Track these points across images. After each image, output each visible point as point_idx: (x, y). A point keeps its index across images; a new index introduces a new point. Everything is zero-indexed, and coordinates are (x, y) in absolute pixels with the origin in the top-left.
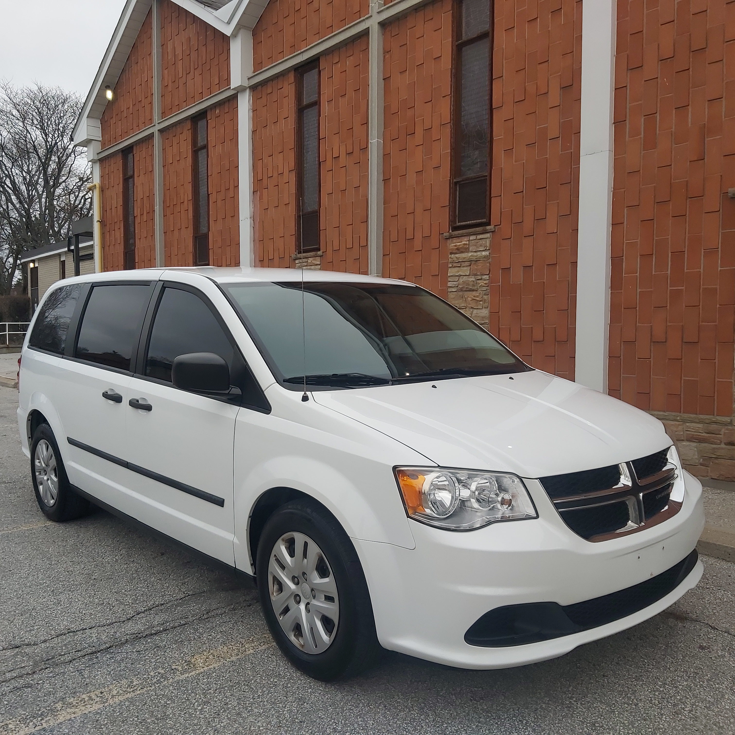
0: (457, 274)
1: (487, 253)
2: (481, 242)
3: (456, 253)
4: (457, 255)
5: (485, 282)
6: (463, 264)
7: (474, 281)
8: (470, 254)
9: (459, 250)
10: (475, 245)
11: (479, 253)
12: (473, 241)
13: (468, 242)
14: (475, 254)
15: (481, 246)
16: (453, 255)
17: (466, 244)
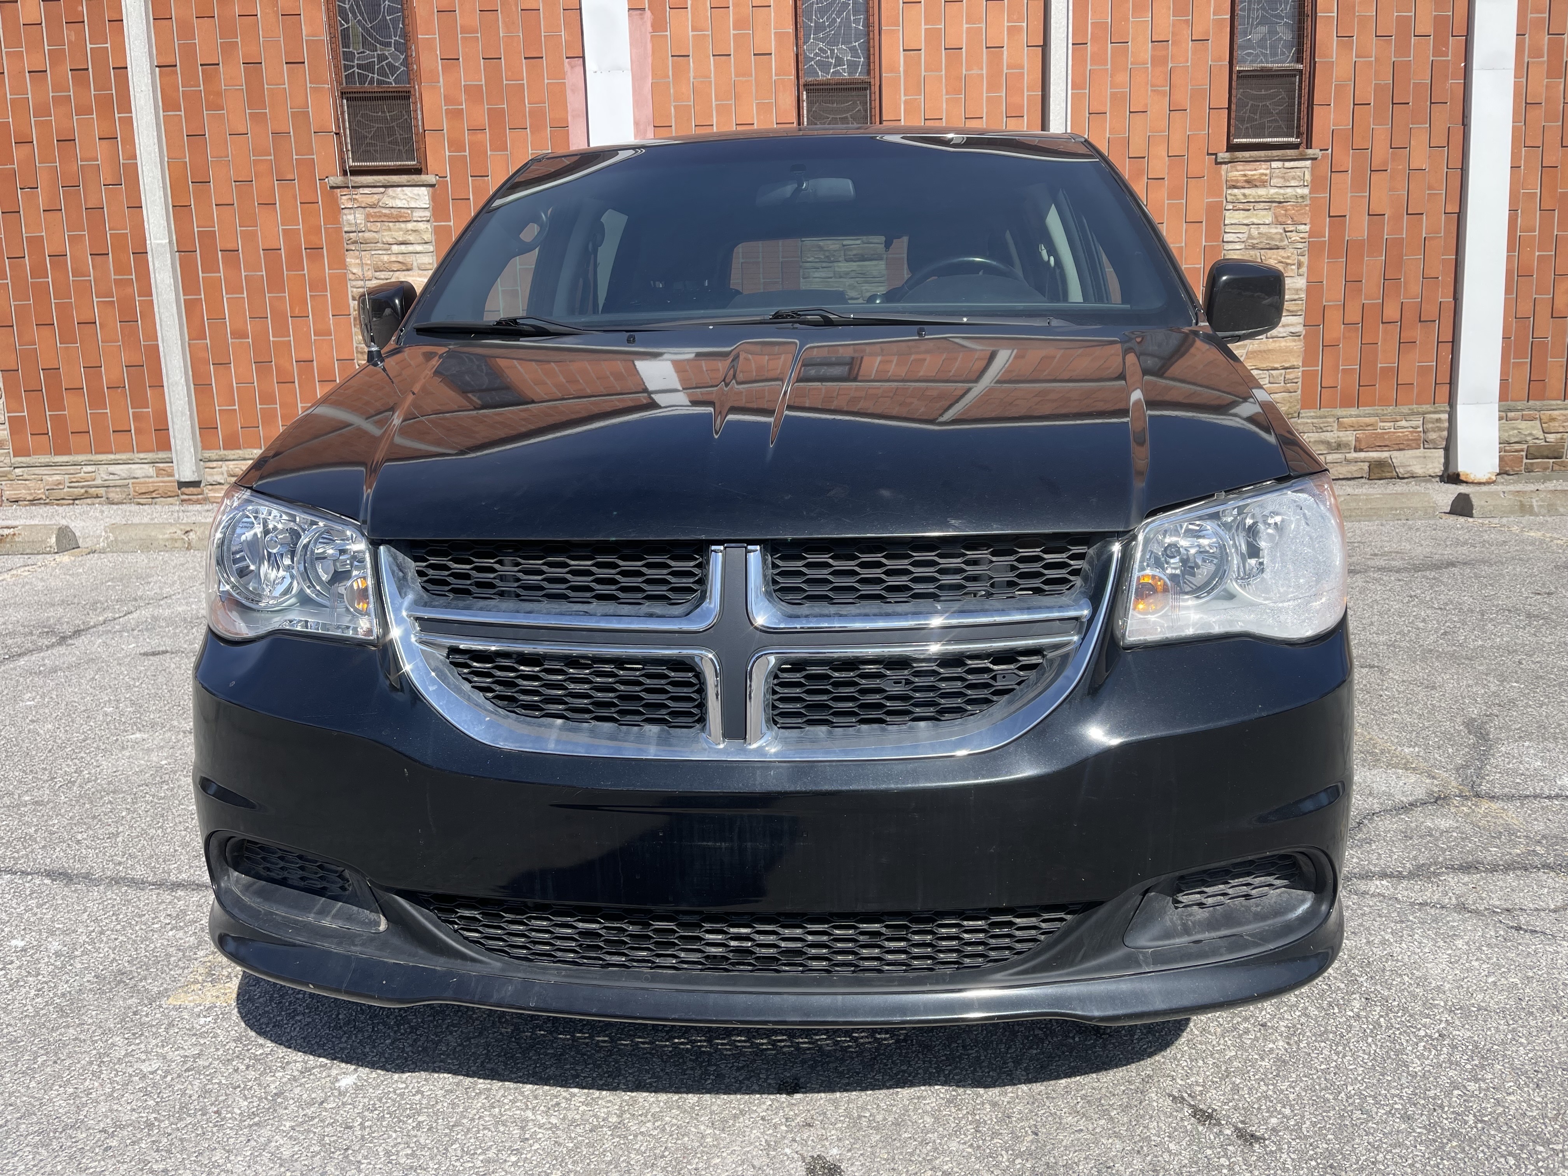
0: (1245, 222)
1: (1306, 191)
2: (1292, 173)
3: (1243, 188)
4: (1246, 191)
5: (1302, 235)
6: (1258, 206)
7: (1281, 234)
8: (1273, 191)
9: (1251, 183)
10: (1283, 178)
11: (1289, 190)
12: (1277, 171)
13: (1268, 172)
14: (1282, 191)
15: (1294, 178)
16: (1236, 191)
17: (1266, 175)
